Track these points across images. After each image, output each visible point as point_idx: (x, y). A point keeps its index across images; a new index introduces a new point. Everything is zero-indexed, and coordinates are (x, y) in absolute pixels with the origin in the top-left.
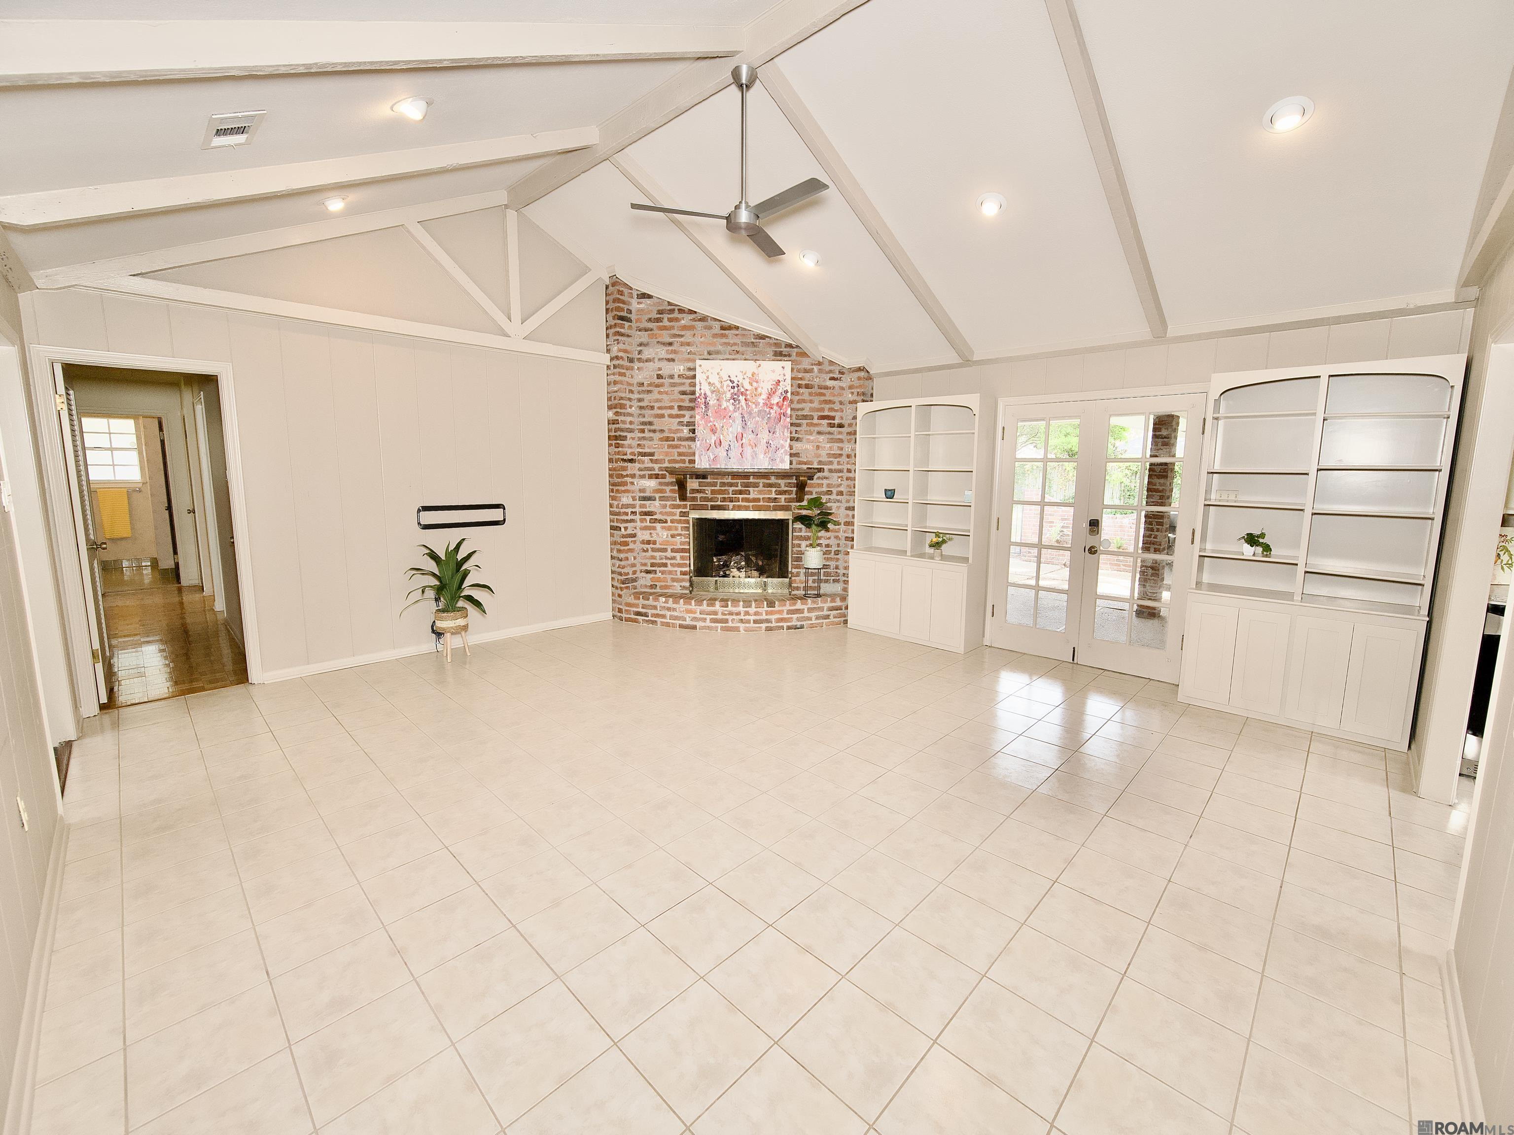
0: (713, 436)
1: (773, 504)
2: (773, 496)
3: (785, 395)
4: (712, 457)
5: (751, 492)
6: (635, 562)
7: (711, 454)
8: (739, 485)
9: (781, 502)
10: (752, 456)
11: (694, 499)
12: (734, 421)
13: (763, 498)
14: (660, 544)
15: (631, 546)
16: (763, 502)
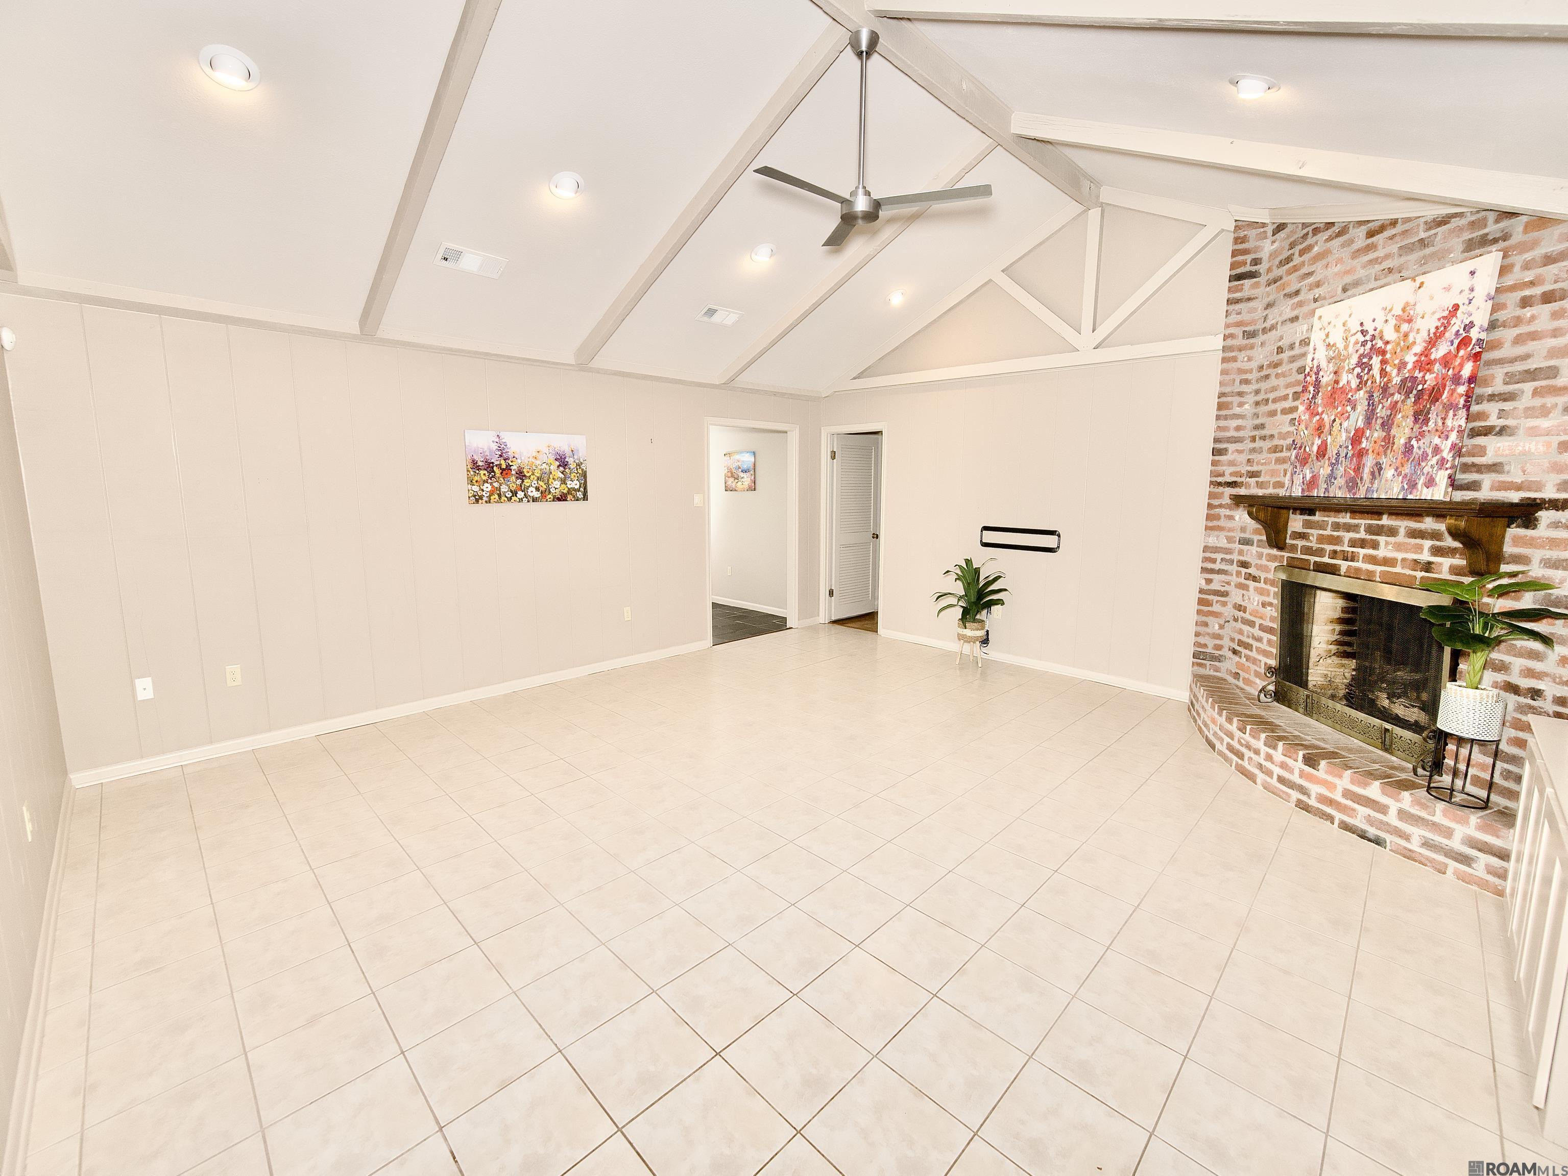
0: (1317, 439)
1: (1423, 574)
2: (1426, 556)
3: (1464, 335)
4: (1308, 476)
5: (1382, 544)
6: (1221, 632)
7: (1308, 471)
8: (1362, 529)
9: (1440, 573)
10: (1373, 473)
11: (1293, 548)
12: (1354, 408)
13: (1403, 560)
14: (1251, 614)
15: (1216, 608)
16: (1402, 568)
